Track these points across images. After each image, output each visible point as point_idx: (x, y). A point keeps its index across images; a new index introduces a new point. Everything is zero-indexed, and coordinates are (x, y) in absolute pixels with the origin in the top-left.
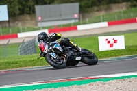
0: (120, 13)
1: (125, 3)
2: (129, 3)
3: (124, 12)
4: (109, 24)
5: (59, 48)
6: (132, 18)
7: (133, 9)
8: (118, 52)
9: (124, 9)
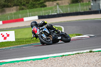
0: (11, 14)
1: (15, 7)
2: (18, 7)
3: (14, 14)
4: (3, 23)
5: (47, 31)
6: (20, 18)
7: (21, 11)
8: (10, 43)
9: (14, 11)
